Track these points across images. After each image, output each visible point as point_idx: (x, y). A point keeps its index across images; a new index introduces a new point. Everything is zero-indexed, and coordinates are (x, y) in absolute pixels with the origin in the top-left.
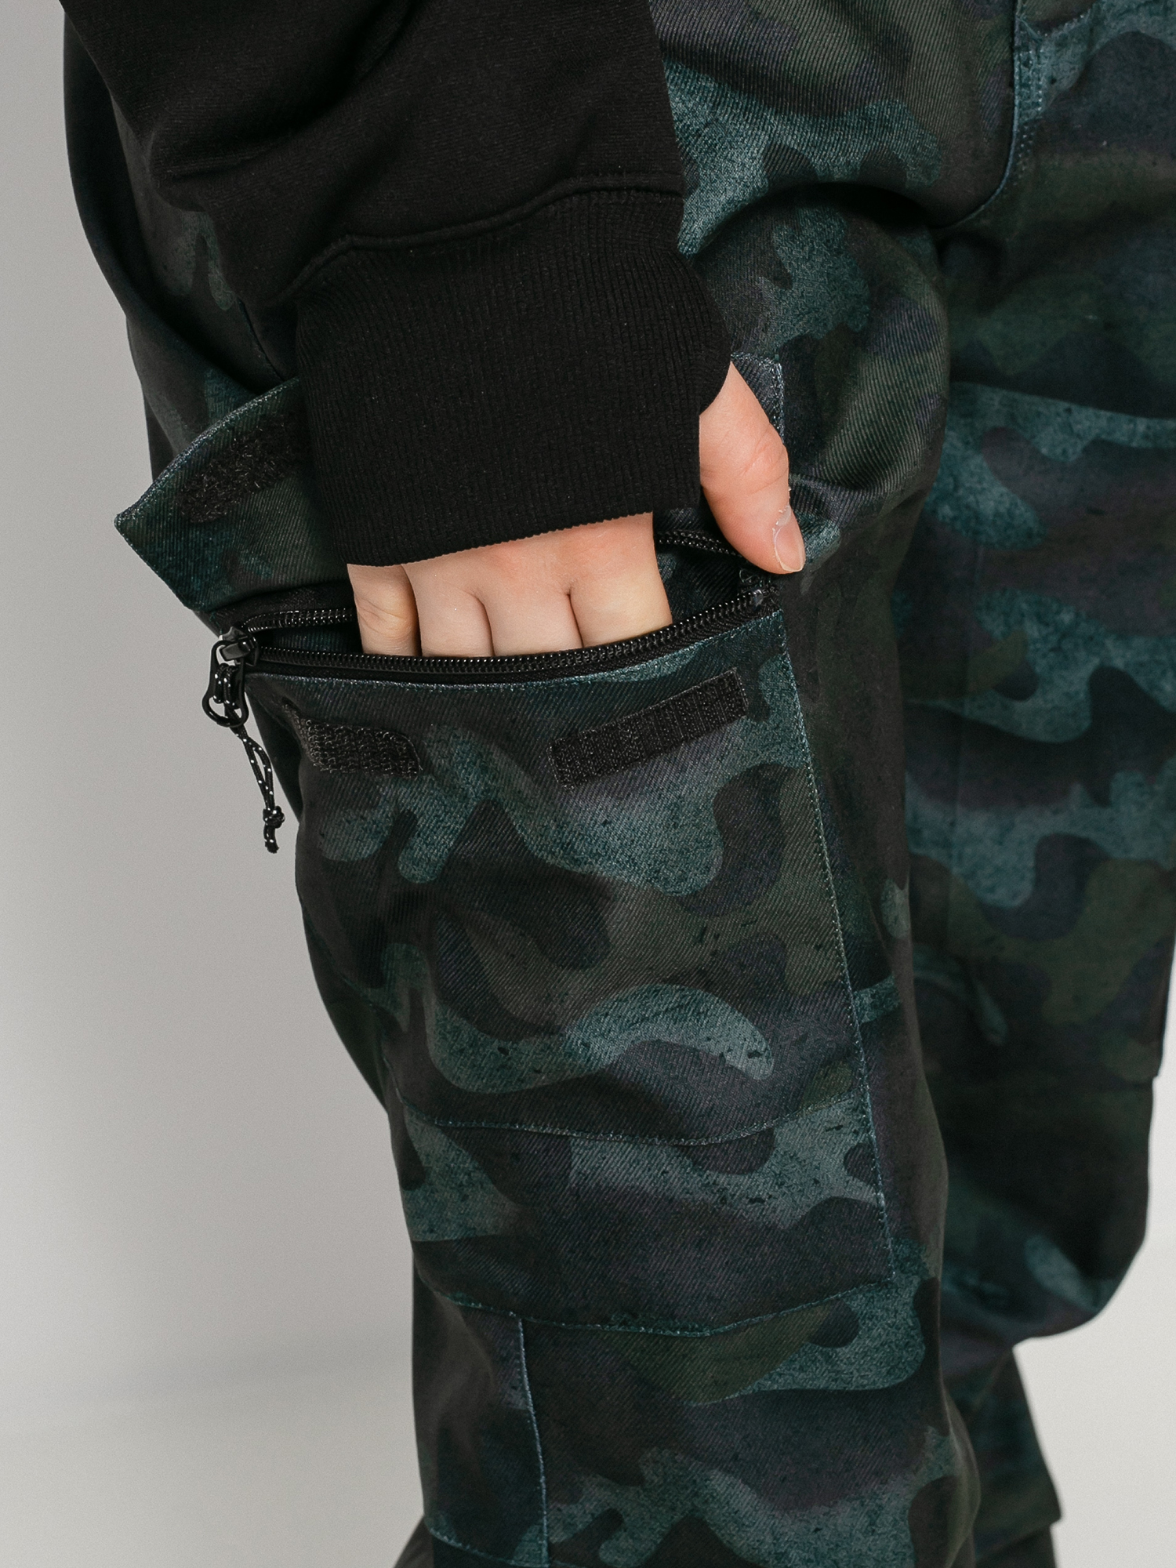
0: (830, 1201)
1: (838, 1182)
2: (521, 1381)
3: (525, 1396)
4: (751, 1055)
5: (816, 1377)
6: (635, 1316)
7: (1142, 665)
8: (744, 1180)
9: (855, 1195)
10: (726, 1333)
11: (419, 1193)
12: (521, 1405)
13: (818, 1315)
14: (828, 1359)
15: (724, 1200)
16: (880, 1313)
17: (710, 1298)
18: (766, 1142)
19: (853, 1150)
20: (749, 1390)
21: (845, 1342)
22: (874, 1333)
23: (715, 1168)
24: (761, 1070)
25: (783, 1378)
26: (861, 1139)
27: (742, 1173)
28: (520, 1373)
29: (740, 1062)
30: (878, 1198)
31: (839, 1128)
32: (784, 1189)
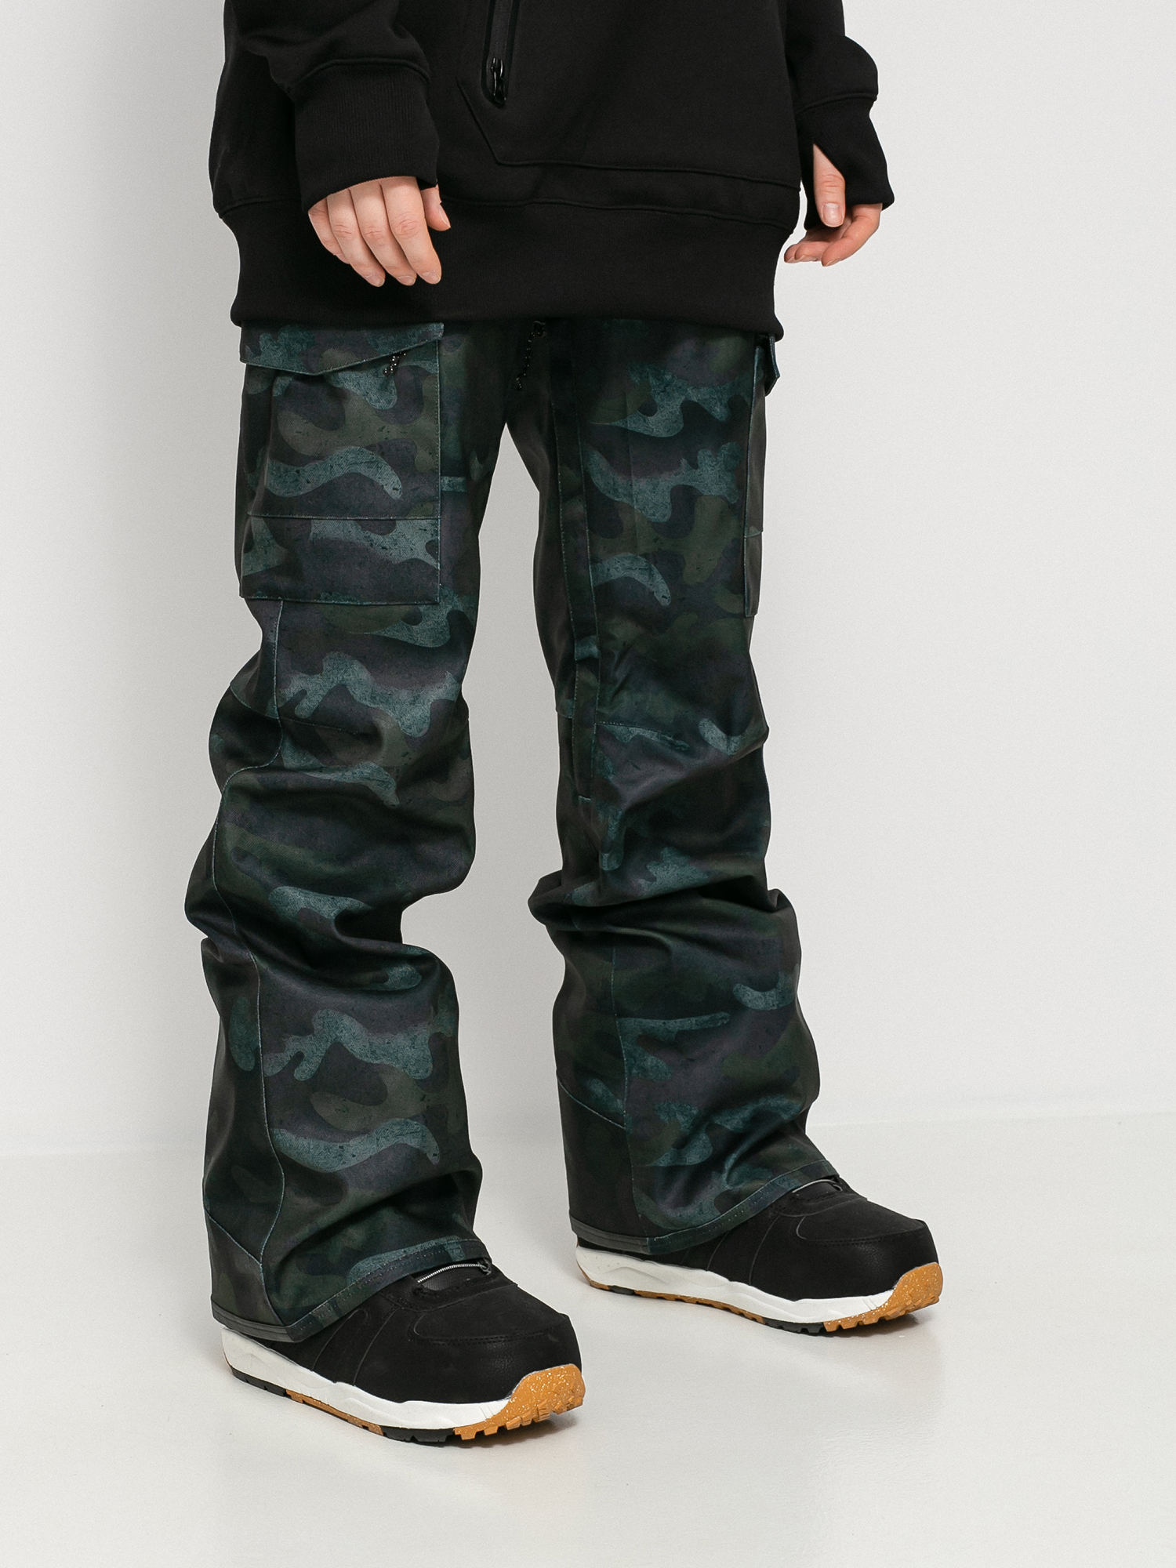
0: (416, 559)
1: (421, 553)
2: (276, 628)
3: (275, 636)
4: (394, 489)
5: (402, 635)
6: (331, 594)
7: (706, 400)
8: (380, 537)
9: (428, 562)
10: (367, 605)
11: (250, 554)
12: (272, 641)
13: (406, 609)
14: (409, 630)
15: (372, 545)
16: (432, 615)
17: (362, 587)
18: (391, 526)
19: (430, 542)
20: (375, 633)
21: (416, 624)
22: (429, 623)
23: (370, 530)
24: (396, 495)
25: (389, 633)
26: (433, 538)
27: (381, 534)
28: (276, 625)
29: (389, 490)
30: (437, 566)
31: (425, 530)
32: (396, 547)
